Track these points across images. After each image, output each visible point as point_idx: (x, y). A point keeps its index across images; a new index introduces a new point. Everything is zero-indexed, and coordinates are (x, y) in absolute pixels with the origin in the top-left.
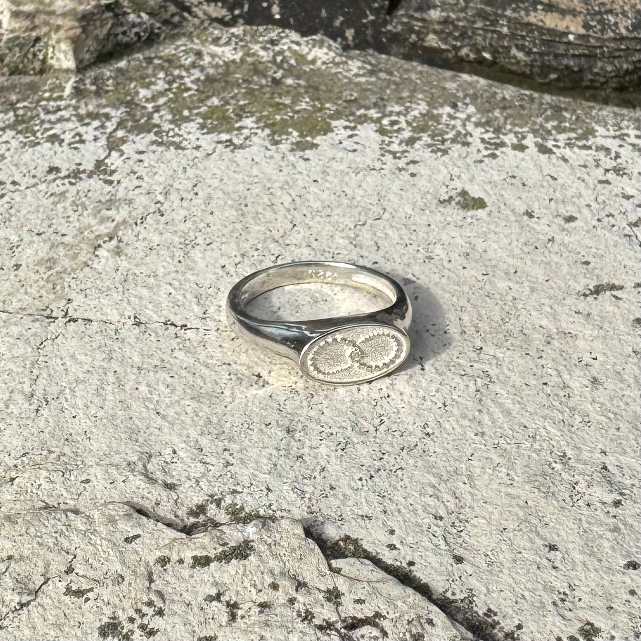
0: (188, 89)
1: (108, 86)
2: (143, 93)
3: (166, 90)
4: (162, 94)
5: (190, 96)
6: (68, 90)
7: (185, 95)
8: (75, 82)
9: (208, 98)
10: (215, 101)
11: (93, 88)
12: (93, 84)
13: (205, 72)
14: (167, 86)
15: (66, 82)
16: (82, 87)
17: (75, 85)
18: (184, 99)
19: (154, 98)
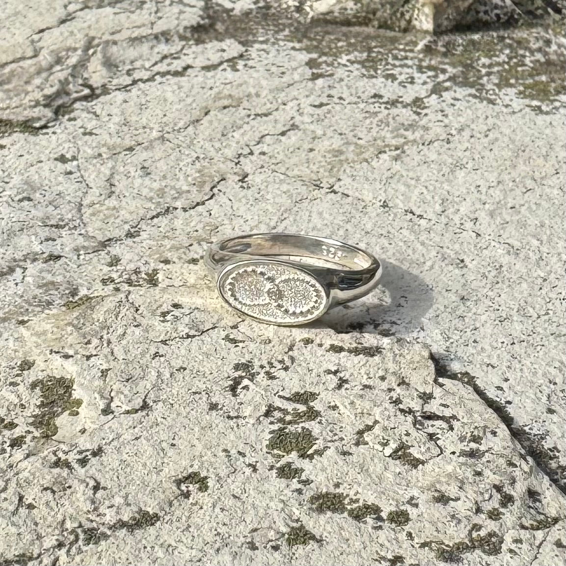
0: (524, 65)
1: (456, 50)
2: (484, 60)
3: (504, 62)
4: (498, 64)
5: (523, 71)
6: (421, 46)
7: (520, 69)
8: (430, 42)
9: (538, 74)
10: (544, 78)
11: (443, 50)
12: (444, 46)
13: (547, 57)
14: (507, 60)
15: (421, 41)
16: (434, 47)
17: (427, 44)
18: (517, 72)
19: (490, 66)
